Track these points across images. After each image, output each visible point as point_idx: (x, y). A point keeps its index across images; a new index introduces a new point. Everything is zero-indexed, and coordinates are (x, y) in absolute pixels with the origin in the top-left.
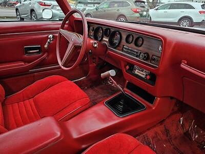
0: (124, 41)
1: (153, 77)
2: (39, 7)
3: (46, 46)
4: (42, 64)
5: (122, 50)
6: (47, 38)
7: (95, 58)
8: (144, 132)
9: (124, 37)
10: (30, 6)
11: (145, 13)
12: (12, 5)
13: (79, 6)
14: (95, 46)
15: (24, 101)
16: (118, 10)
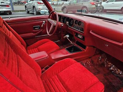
0: (74, 23)
1: (84, 38)
2: (38, 5)
3: (42, 26)
4: (40, 34)
5: (74, 27)
6: (43, 22)
7: (64, 32)
8: (81, 61)
9: (74, 21)
10: (33, 4)
11: (99, 5)
12: (22, 3)
13: (60, 2)
14: (62, 25)
15: (33, 49)
16: (82, 4)
